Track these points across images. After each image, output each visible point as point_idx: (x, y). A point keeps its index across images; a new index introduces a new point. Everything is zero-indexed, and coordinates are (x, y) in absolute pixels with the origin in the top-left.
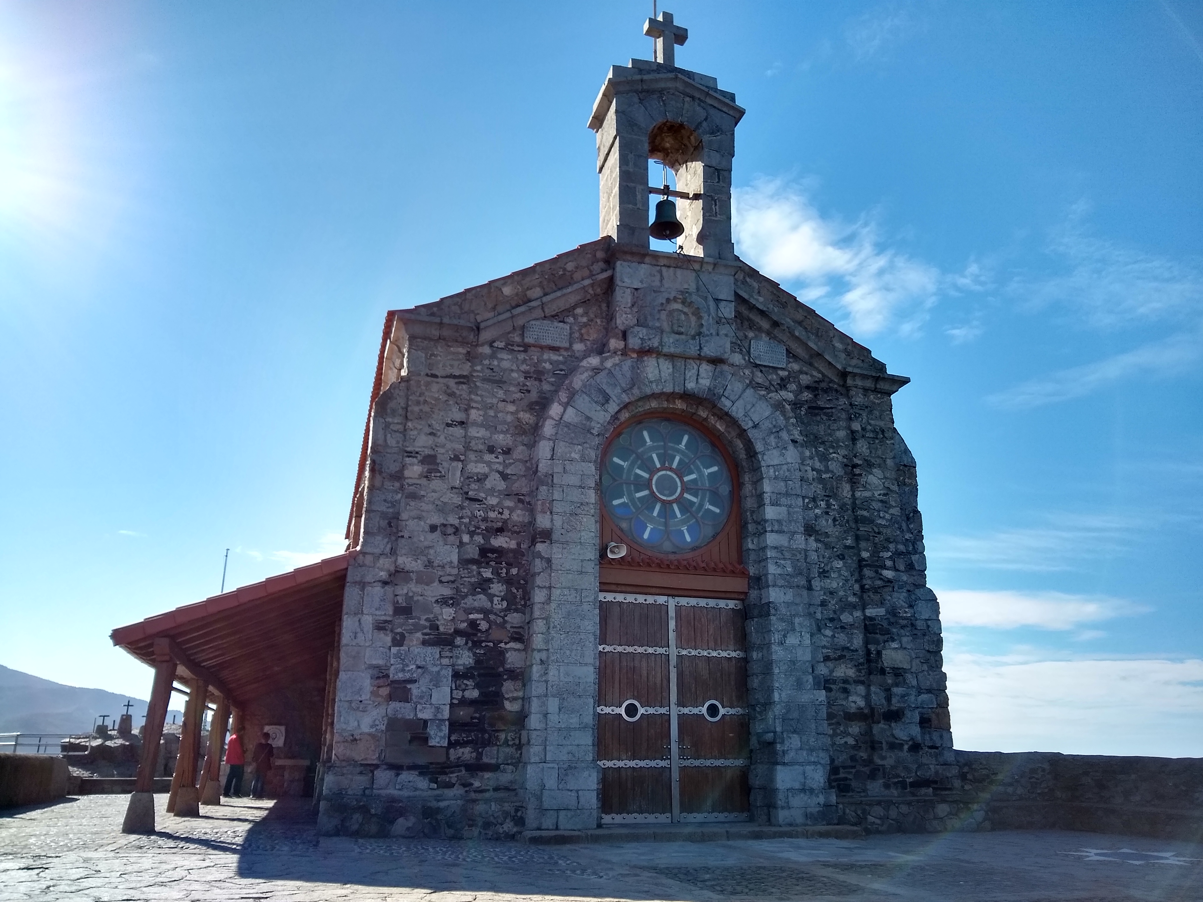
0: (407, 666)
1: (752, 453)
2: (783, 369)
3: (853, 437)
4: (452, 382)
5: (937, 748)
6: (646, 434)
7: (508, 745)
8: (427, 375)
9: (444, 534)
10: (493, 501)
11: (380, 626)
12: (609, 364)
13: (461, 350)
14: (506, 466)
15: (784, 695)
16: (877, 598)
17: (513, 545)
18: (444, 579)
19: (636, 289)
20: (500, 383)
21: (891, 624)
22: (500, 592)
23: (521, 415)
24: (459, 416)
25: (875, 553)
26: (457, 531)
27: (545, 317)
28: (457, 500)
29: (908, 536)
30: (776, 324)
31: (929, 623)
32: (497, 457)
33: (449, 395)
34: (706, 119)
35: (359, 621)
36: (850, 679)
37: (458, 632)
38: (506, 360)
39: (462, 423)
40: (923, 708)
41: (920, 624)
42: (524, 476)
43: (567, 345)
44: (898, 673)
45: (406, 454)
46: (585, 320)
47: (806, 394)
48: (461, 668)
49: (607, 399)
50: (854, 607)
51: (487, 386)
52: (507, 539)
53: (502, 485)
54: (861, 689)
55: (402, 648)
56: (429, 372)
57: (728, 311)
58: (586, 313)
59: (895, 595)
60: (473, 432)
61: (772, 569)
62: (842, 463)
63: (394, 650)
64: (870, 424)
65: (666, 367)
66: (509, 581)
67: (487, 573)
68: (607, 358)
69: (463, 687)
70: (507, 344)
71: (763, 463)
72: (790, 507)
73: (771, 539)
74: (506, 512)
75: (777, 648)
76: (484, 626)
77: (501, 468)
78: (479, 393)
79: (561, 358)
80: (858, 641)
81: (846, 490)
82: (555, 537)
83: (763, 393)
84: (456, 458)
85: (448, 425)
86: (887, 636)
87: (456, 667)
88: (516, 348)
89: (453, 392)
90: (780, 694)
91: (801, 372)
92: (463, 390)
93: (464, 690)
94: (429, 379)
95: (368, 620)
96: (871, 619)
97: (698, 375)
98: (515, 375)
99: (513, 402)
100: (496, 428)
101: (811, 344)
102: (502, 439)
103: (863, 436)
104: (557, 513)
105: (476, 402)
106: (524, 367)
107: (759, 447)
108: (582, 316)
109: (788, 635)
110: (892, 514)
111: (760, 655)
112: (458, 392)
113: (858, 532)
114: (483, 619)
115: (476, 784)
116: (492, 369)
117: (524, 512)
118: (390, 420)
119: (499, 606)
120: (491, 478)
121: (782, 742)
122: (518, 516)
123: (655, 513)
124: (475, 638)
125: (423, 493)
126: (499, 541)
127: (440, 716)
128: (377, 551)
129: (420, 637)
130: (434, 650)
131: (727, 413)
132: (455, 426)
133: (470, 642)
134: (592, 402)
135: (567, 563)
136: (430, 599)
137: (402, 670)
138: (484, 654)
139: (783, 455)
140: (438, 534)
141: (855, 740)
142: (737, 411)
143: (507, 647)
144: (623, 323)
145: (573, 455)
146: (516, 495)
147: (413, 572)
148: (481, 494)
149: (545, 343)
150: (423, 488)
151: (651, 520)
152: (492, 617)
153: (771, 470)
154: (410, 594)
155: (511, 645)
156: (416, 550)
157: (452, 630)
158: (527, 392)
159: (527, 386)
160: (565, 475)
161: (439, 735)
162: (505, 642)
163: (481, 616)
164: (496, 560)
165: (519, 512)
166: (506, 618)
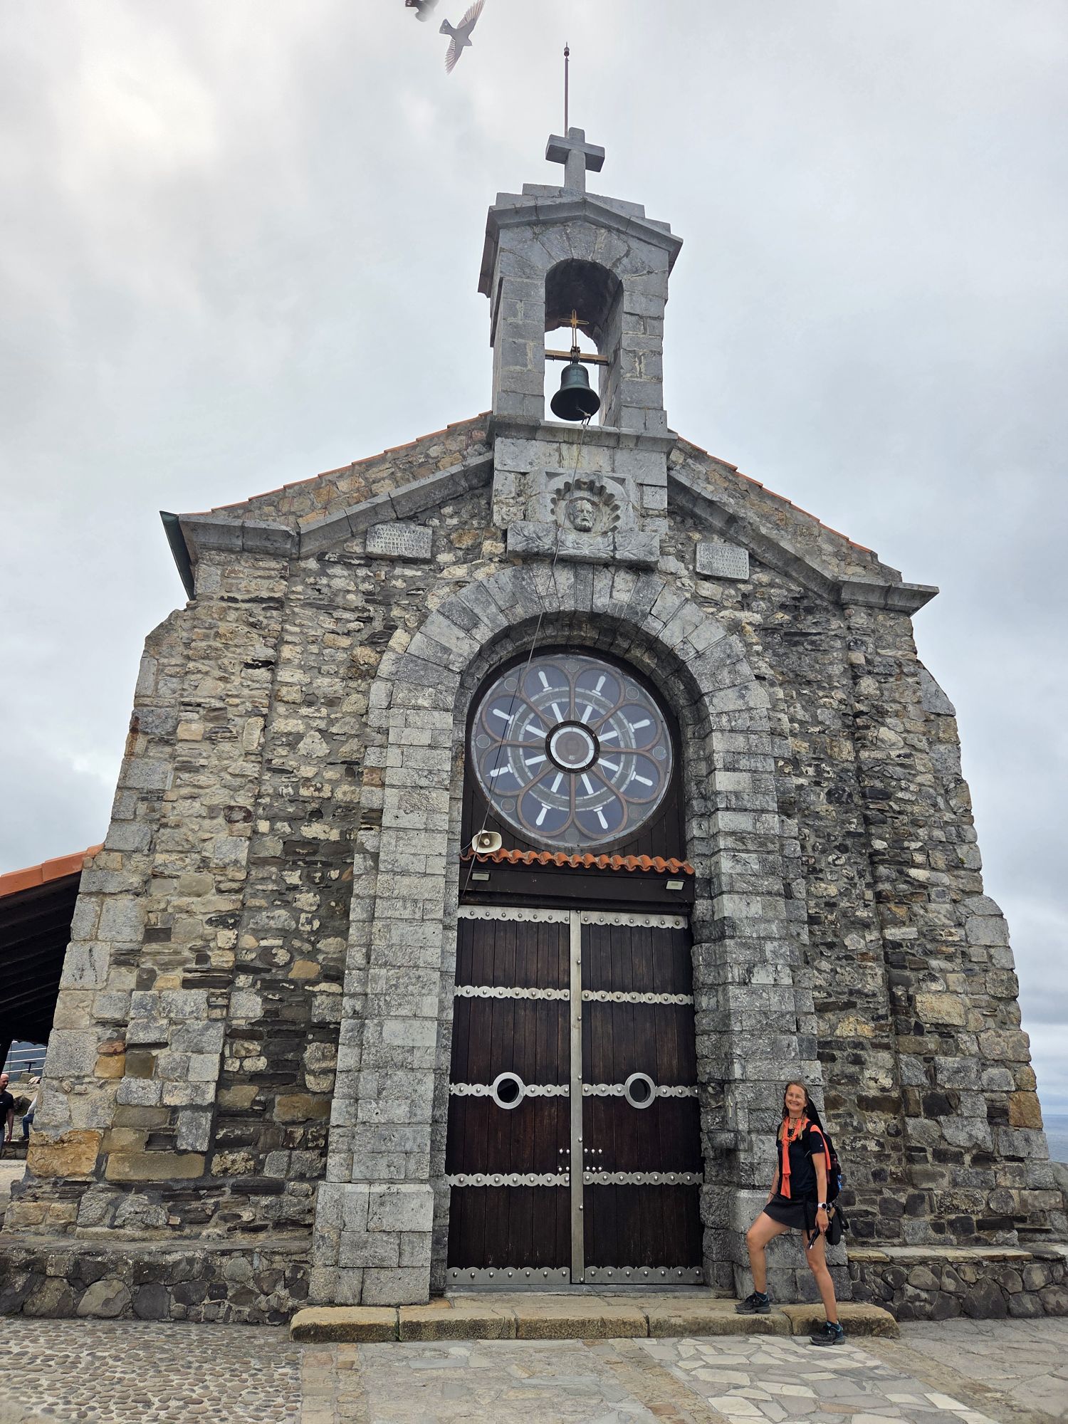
0: (155, 1019)
1: (696, 697)
2: (744, 582)
3: (854, 673)
4: (257, 609)
5: (1021, 1160)
6: (542, 675)
7: (307, 1149)
8: (222, 599)
9: (230, 821)
10: (308, 771)
11: (124, 959)
12: (480, 575)
13: (273, 564)
14: (332, 722)
15: (750, 1068)
16: (901, 912)
17: (334, 835)
18: (222, 886)
19: (524, 474)
20: (329, 608)
21: (928, 953)
22: (311, 905)
23: (359, 651)
24: (266, 653)
25: (897, 842)
26: (248, 816)
27: (398, 519)
28: (251, 769)
29: (948, 816)
30: (732, 519)
31: (992, 951)
32: (318, 710)
33: (253, 625)
34: (627, 255)
35: (90, 950)
36: (865, 1041)
37: (241, 968)
38: (340, 578)
39: (267, 664)
40: (992, 1091)
41: (977, 954)
42: (357, 736)
43: (428, 555)
44: (945, 1031)
45: (182, 708)
46: (455, 521)
47: (780, 615)
48: (242, 1022)
49: (475, 622)
50: (866, 925)
51: (309, 612)
52: (327, 828)
53: (322, 749)
54: (885, 1057)
55: (151, 992)
56: (226, 595)
57: (659, 500)
58: (456, 513)
59: (932, 906)
60: (284, 675)
61: (726, 865)
62: (838, 710)
63: (137, 995)
64: (878, 654)
65: (565, 578)
66: (324, 888)
67: (293, 878)
68: (477, 567)
69: (243, 1053)
70: (341, 556)
71: (711, 710)
72: (755, 772)
73: (725, 821)
74: (327, 788)
75: (737, 991)
76: (282, 957)
77: (322, 725)
78: (297, 622)
79: (419, 573)
80: (874, 981)
81: (846, 749)
82: (387, 820)
83: (711, 610)
84: (255, 712)
85: (248, 666)
86: (923, 972)
87: (234, 1022)
88: (357, 562)
89: (259, 621)
90: (744, 1067)
91: (771, 585)
92: (273, 620)
93: (242, 1059)
94: (224, 604)
95: (103, 952)
96: (897, 945)
97: (612, 586)
98: (351, 597)
99: (348, 634)
100: (319, 669)
101: (785, 545)
102: (325, 685)
103: (869, 673)
104: (393, 786)
105: (292, 634)
106: (367, 586)
107: (705, 686)
108: (451, 517)
109: (756, 970)
110: (920, 785)
111: (713, 1001)
112: (265, 622)
113: (869, 813)
114: (282, 947)
115: (247, 1216)
116: (319, 590)
117: (353, 788)
118: (165, 661)
119: (308, 928)
120: (307, 740)
121: (750, 1149)
122: (345, 793)
123: (555, 788)
124: (267, 976)
125: (203, 762)
126: (314, 830)
127: (199, 1101)
128: (129, 847)
129: (178, 975)
130: (200, 995)
131: (656, 639)
132: (258, 667)
133: (259, 982)
134: (452, 626)
135: (403, 861)
136: (200, 917)
137: (146, 1028)
138: (280, 1000)
139: (743, 697)
140: (221, 820)
141: (879, 1144)
142: (671, 636)
143: (316, 989)
144: (503, 519)
145: (420, 702)
146: (342, 763)
147: (177, 877)
148: (291, 763)
149: (396, 554)
150: (204, 754)
151: (548, 797)
152: (297, 943)
153: (724, 719)
154: (170, 910)
155: (323, 986)
156: (184, 844)
157: (231, 964)
158: (369, 620)
159: (369, 611)
160: (407, 731)
161: (194, 1131)
162: (314, 983)
163: (279, 942)
164: (307, 859)
165: (346, 788)
166: (319, 946)
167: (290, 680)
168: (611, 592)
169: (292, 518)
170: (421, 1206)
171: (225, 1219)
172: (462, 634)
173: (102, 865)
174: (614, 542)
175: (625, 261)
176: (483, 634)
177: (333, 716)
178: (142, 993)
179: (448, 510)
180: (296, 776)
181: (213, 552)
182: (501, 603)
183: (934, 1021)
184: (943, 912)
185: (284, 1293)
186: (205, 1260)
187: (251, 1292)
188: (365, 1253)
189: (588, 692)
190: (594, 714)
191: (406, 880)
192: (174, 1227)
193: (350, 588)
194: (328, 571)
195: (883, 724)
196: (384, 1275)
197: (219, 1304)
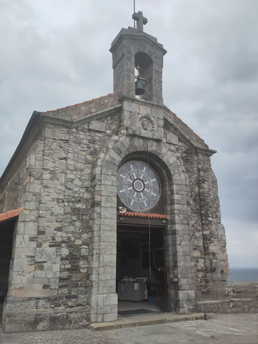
0: (43, 255)
1: (170, 176)
2: (177, 145)
3: (199, 170)
4: (61, 142)
5: (225, 281)
6: (131, 166)
7: (82, 287)
8: (52, 139)
9: (58, 202)
10: (76, 189)
11: (32, 239)
12: (121, 139)
13: (65, 130)
14: (82, 176)
16: (207, 228)
17: (84, 207)
18: (58, 220)
19: (131, 112)
20: (79, 143)
21: (211, 237)
22: (79, 225)
23: (87, 156)
24: (64, 156)
25: (206, 212)
26: (63, 202)
27: (97, 120)
28: (63, 188)
29: (215, 205)
30: (176, 129)
31: (222, 236)
32: (78, 172)
33: (61, 147)
34: (154, 53)
35: (23, 237)
36: (199, 257)
37: (63, 242)
38: (82, 135)
39: (65, 158)
40: (221, 267)
41: (220, 237)
42: (88, 180)
43: (104, 131)
44: (214, 254)
45: (43, 170)
47: (184, 154)
48: (64, 256)
49: (121, 152)
50: (199, 231)
51: (75, 144)
52: (82, 205)
53: (80, 184)
54: (202, 260)
55: (41, 248)
56: (53, 138)
57: (162, 123)
58: (111, 119)
59: (212, 226)
60: (69, 162)
61: (177, 217)
62: (196, 179)
63: (38, 249)
64: (204, 166)
65: (141, 141)
66: (82, 221)
67: (74, 218)
68: (120, 137)
69: (65, 264)
70: (82, 129)
71: (173, 179)
72: (182, 195)
73: (176, 206)
74: (82, 194)
75: (178, 247)
76: (73, 239)
77: (79, 177)
78: (72, 147)
79: (102, 136)
80: (201, 244)
81: (196, 189)
82: (102, 205)
83: (173, 153)
84: (63, 172)
85: (60, 159)
86: (210, 241)
87: (62, 256)
88: (86, 131)
89: (62, 146)
90: (180, 264)
91: (182, 146)
92: (65, 146)
93: (65, 265)
94: (53, 140)
95: (27, 237)
96: (206, 235)
97: (152, 145)
98: (85, 141)
99: (84, 151)
100: (78, 161)
101: (187, 137)
102: (80, 165)
103: (202, 170)
104: (103, 196)
105: (70, 150)
106: (89, 138)
107: (172, 173)
108: (110, 120)
109: (182, 242)
110: (211, 198)
112: (64, 146)
113: (201, 204)
114: (72, 236)
115: (70, 304)
116: (77, 138)
117: (88, 194)
119: (79, 231)
120: (76, 180)
121: (181, 282)
122: (86, 196)
123: (135, 196)
124: (69, 244)
125: (50, 186)
126: (79, 206)
127: (55, 276)
128: (31, 209)
129: (48, 244)
130: (54, 249)
131: (161, 160)
132: (63, 159)
133: (67, 245)
134: (115, 153)
135: (107, 215)
136: (52, 228)
137: (41, 258)
138: (73, 250)
140: (56, 202)
141: (201, 279)
142: (165, 159)
143: (82, 247)
145: (109, 173)
146: (85, 187)
147: (46, 217)
148: (72, 187)
149: (97, 130)
150: (50, 184)
151: (133, 198)
152: (76, 235)
153: (176, 181)
154: (45, 226)
156: (47, 208)
157: (61, 241)
158: (90, 148)
159: (90, 145)
160: (106, 181)
161: (55, 284)
162: (81, 245)
163: (72, 235)
164: (78, 213)
165: (86, 194)
166: (81, 236)
167: (71, 163)
168: (152, 147)
169: (70, 117)
170: (115, 299)
171: (65, 305)
173: (24, 213)
174: (153, 134)
175: (154, 55)
177: (82, 174)
179: (109, 118)
180: (73, 191)
181: (49, 124)
182: (127, 148)
183: (212, 252)
184: (214, 228)
185: (85, 321)
186: (66, 315)
187: (78, 321)
188: (103, 310)
189: (142, 171)
190: (143, 177)
192: (52, 308)
193: (85, 138)
194: (79, 133)
195: (204, 183)
196: (108, 315)
197: (71, 325)
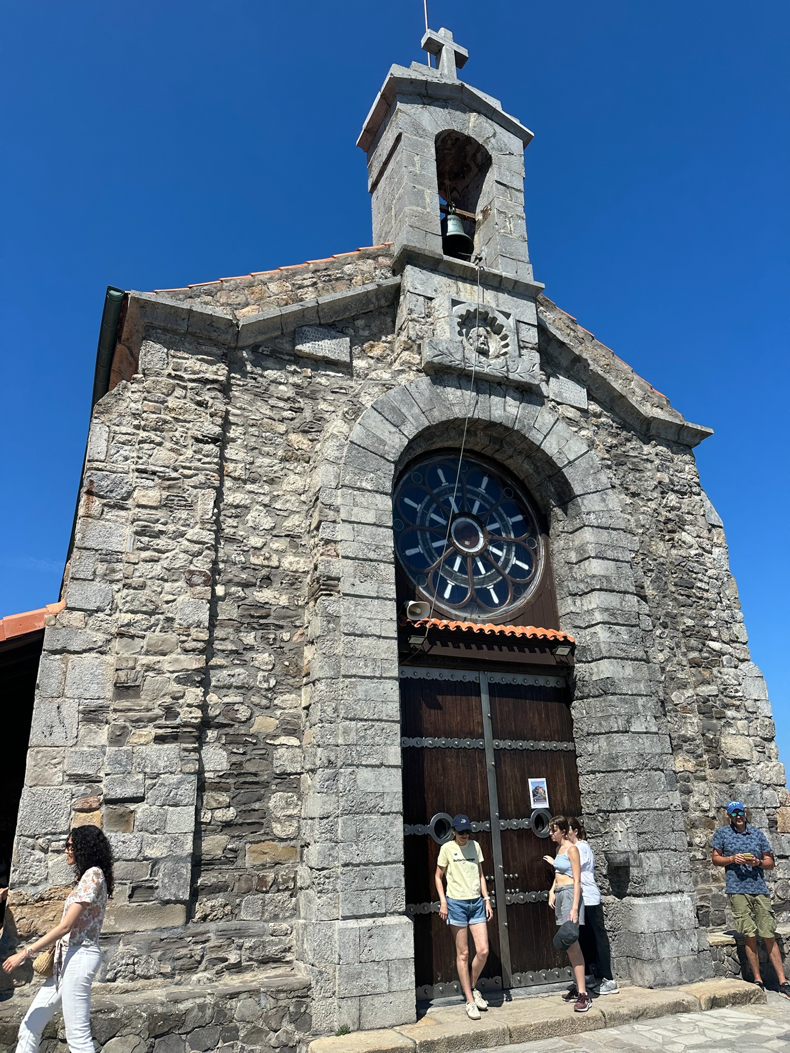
0: (130, 774)
1: (566, 499)
2: (584, 410)
3: (662, 489)
4: (203, 389)
6: (440, 472)
7: (279, 891)
8: (170, 376)
9: (191, 585)
10: (256, 541)
11: (91, 716)
12: (403, 379)
13: (215, 350)
14: (275, 498)
15: (635, 799)
16: (706, 674)
17: (284, 600)
18: (187, 645)
19: (431, 299)
20: (264, 396)
21: (726, 706)
22: (267, 664)
23: (293, 437)
24: (214, 430)
25: (700, 622)
26: (207, 581)
27: (320, 324)
28: (209, 537)
31: (758, 703)
32: (262, 487)
33: (200, 403)
34: (494, 137)
35: (58, 708)
36: (690, 775)
37: (208, 723)
38: (272, 370)
39: (215, 440)
40: (768, 808)
41: (751, 706)
43: (347, 360)
44: (740, 764)
45: (137, 474)
46: (366, 333)
47: (609, 440)
48: (213, 775)
49: (403, 419)
50: (684, 685)
51: (248, 397)
52: (277, 594)
53: (267, 522)
54: (704, 786)
55: (124, 748)
56: (173, 373)
57: (533, 336)
58: (368, 326)
59: (725, 670)
60: (231, 452)
61: (605, 634)
62: (653, 517)
63: (110, 750)
64: (676, 476)
65: (469, 389)
66: (277, 648)
68: (400, 373)
69: (215, 805)
70: (274, 351)
71: (583, 509)
72: (617, 561)
73: (601, 599)
74: (275, 558)
75: (622, 738)
76: (243, 713)
77: (266, 500)
78: (239, 405)
79: (339, 375)
80: (692, 728)
81: (661, 548)
82: (344, 588)
83: (575, 429)
84: (208, 485)
85: (198, 440)
86: (723, 720)
87: (204, 775)
89: (205, 400)
90: (631, 799)
91: (601, 416)
92: (216, 400)
93: (213, 810)
94: (172, 381)
95: (71, 710)
96: (705, 699)
97: (505, 401)
98: (282, 388)
99: (282, 420)
100: (260, 450)
101: (615, 385)
102: (267, 465)
103: (672, 490)
104: (348, 558)
105: (235, 415)
106: (296, 381)
107: (577, 490)
108: (364, 330)
109: (633, 720)
112: (211, 401)
113: (680, 597)
114: (242, 703)
115: (233, 958)
116: (255, 379)
117: (297, 559)
118: (117, 428)
119: (265, 685)
120: (253, 513)
121: (640, 866)
122: (291, 563)
123: (456, 568)
124: (230, 731)
125: (159, 527)
126: (265, 595)
127: (178, 852)
128: (92, 607)
129: (151, 731)
130: (171, 749)
131: (538, 448)
132: (207, 442)
133: (224, 737)
134: (385, 421)
135: (362, 624)
136: (168, 675)
137: (122, 783)
138: (244, 753)
139: (604, 500)
140: (181, 583)
142: (550, 447)
143: (277, 742)
144: (417, 335)
145: (365, 485)
146: (287, 536)
147: (143, 637)
148: (241, 533)
149: (321, 354)
150: (162, 520)
151: (451, 574)
152: (255, 699)
153: (592, 516)
154: (138, 668)
155: (283, 740)
156: (149, 604)
157: (199, 720)
158: (300, 410)
159: (299, 402)
160: (356, 509)
161: (176, 881)
162: (275, 737)
163: (239, 699)
164: (262, 621)
165: (291, 558)
166: (276, 702)
167: (234, 457)
168: (504, 406)
169: (230, 310)
170: (404, 936)
171: (214, 962)
172: (393, 429)
173: (65, 623)
174: (506, 365)
175: (493, 140)
176: (411, 430)
177: (275, 493)
178: (117, 749)
179: (360, 323)
180: (246, 545)
181: (159, 331)
182: (422, 406)
183: (734, 757)
184: (732, 674)
185: (291, 1027)
186: (216, 1004)
187: (260, 1031)
188: (360, 983)
189: (476, 490)
190: (481, 508)
191: (366, 642)
192: (164, 975)
193: (282, 381)
194: (263, 363)
195: (684, 530)
196: (378, 1001)
197: (232, 1046)
